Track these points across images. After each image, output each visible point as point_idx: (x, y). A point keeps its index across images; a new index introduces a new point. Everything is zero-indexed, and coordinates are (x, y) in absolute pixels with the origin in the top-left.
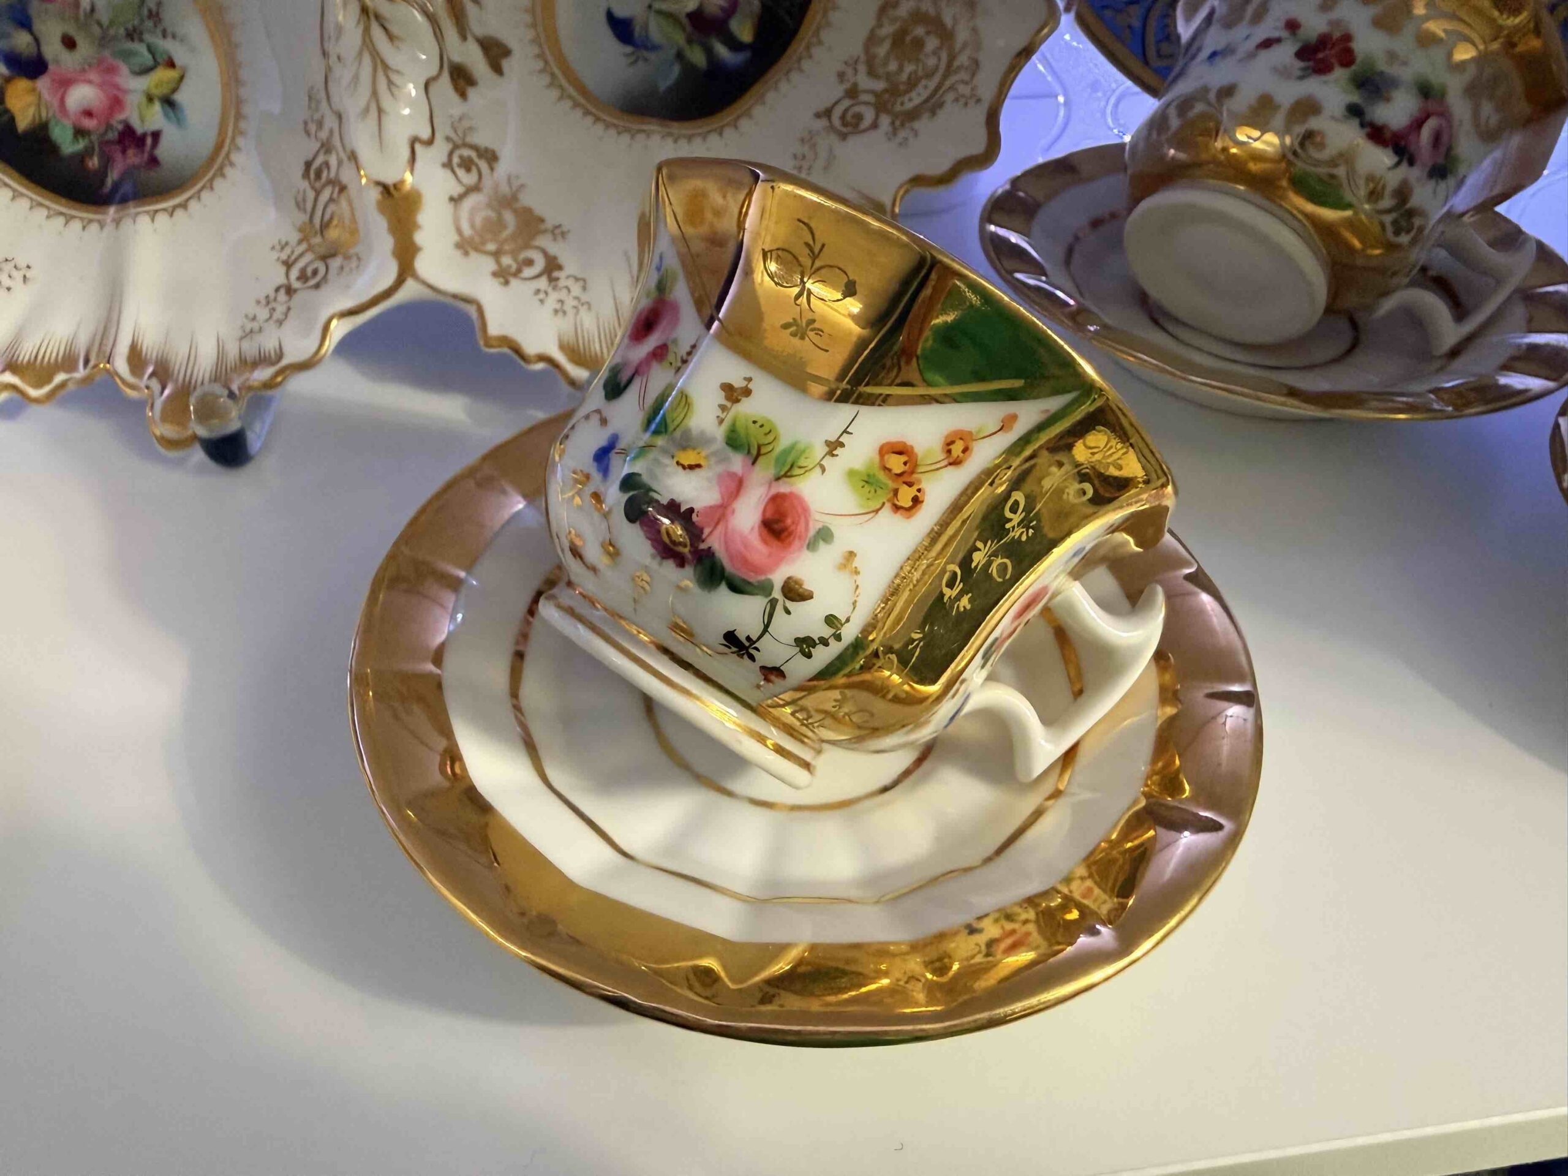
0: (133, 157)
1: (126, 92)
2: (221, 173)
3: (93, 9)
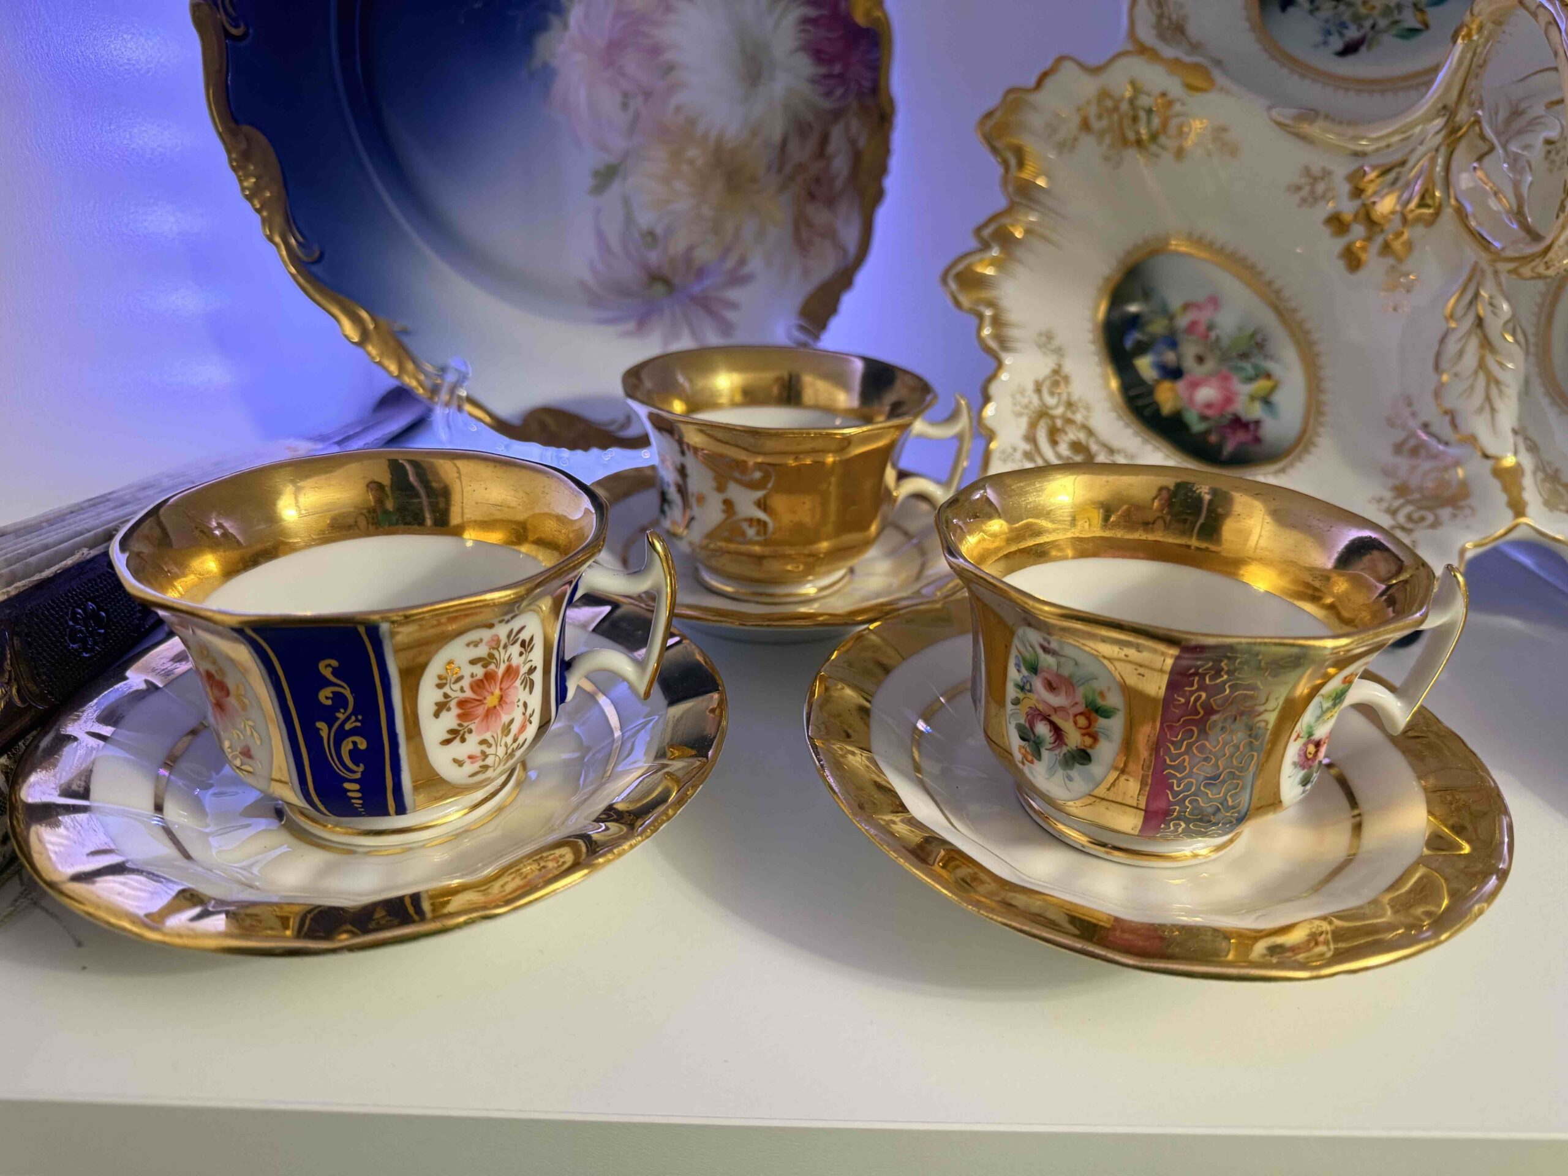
0: (1241, 436)
1: (1236, 394)
2: (1306, 450)
3: (1218, 339)
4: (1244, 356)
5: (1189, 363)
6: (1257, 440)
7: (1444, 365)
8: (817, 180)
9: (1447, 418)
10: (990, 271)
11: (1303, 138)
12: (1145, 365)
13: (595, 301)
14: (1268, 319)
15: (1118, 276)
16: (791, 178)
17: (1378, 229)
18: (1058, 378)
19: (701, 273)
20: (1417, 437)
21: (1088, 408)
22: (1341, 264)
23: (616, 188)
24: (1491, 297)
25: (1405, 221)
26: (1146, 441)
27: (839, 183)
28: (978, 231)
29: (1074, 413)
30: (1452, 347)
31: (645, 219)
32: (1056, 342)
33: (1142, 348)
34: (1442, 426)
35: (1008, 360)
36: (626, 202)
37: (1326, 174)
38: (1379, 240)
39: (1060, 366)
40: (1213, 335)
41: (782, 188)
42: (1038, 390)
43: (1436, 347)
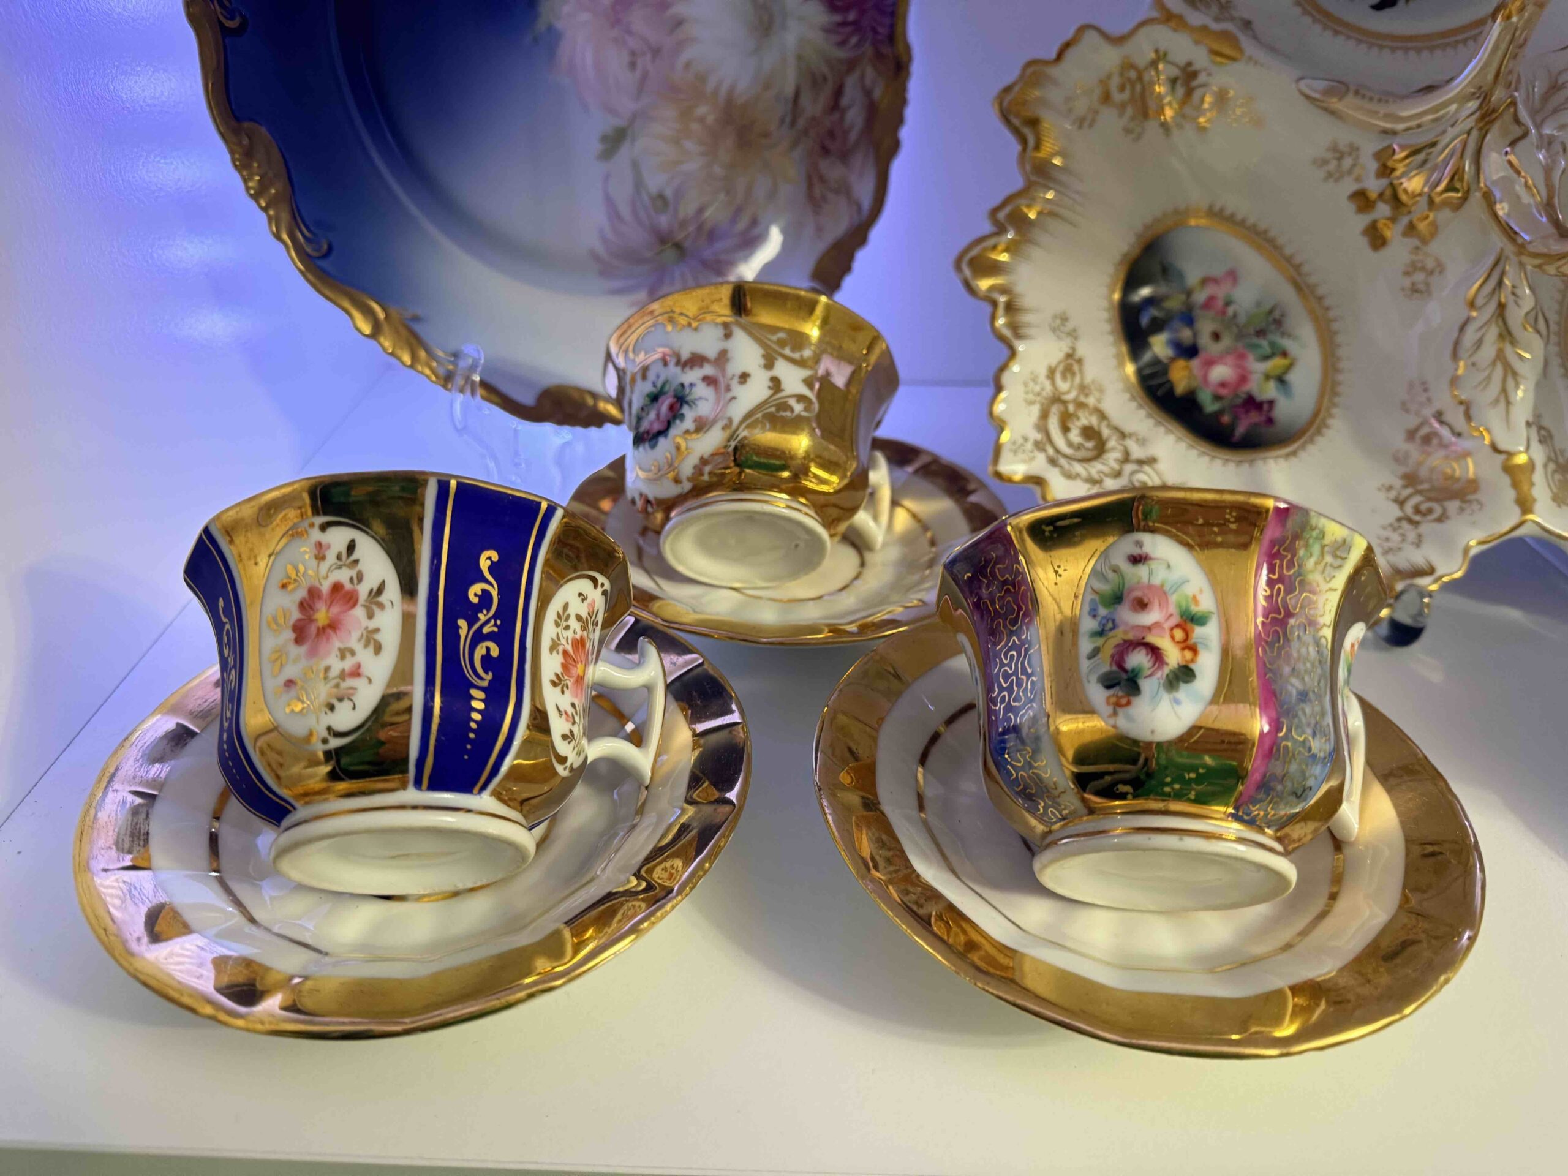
0: (1254, 417)
1: (1251, 373)
2: (1319, 432)
3: (1235, 316)
4: (1261, 333)
5: (1204, 339)
6: (1270, 421)
7: (1463, 353)
8: (831, 134)
9: (1462, 408)
10: (1004, 257)
11: (1332, 113)
12: (1160, 346)
13: (606, 271)
14: (1287, 295)
15: (1137, 251)
16: (806, 132)
17: (1405, 210)
18: (1071, 364)
19: (712, 235)
20: (1430, 425)
21: (1101, 391)
22: (1363, 242)
23: (625, 153)
24: (1514, 287)
25: (1431, 202)
26: (1158, 423)
27: (853, 136)
28: (994, 212)
29: (1087, 395)
30: (1470, 336)
31: (655, 182)
32: (1070, 325)
33: (1157, 326)
34: (1456, 417)
35: (1021, 347)
36: (635, 165)
37: (1354, 149)
38: (1404, 221)
39: (1074, 349)
40: (1230, 311)
41: (795, 144)
42: (1051, 373)
43: (1455, 334)
